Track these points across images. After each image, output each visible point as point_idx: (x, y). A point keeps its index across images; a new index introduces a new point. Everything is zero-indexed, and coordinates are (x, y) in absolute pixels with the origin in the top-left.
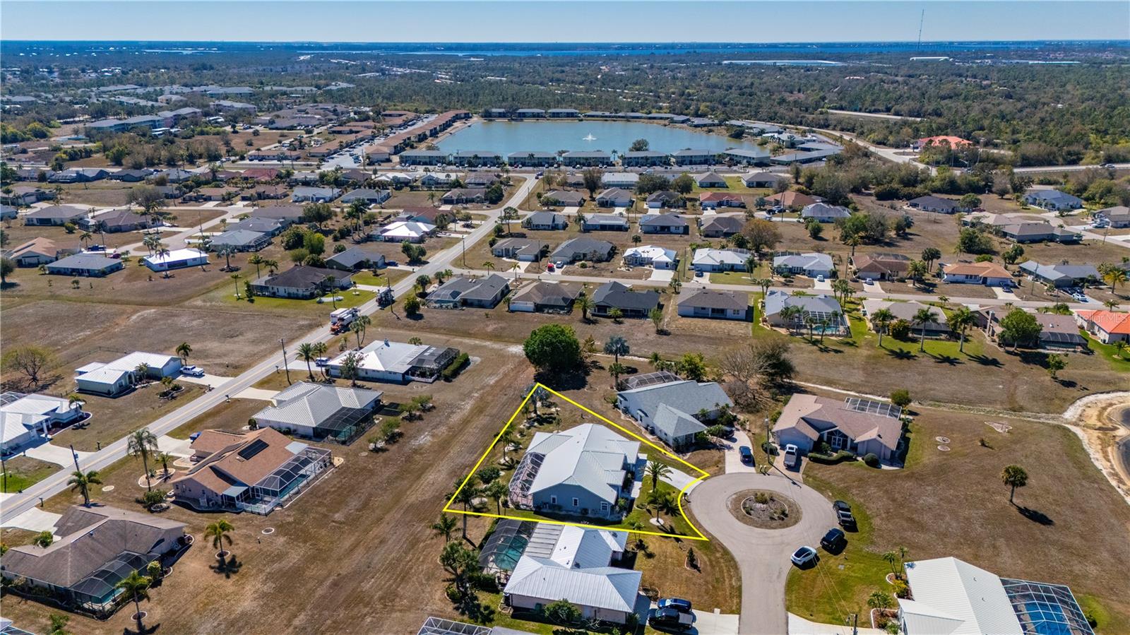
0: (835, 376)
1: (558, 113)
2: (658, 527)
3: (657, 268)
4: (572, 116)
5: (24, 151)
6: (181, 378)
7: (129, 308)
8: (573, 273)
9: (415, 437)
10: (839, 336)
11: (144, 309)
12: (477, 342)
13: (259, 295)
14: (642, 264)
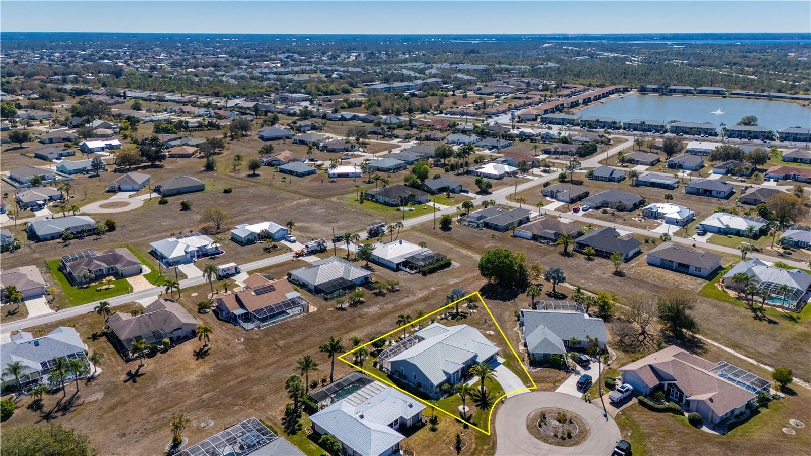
0: (748, 342)
1: (705, 91)
2: (461, 412)
3: (667, 222)
4: (718, 94)
5: (330, 101)
6: (283, 242)
7: (297, 196)
8: (592, 216)
9: (369, 306)
10: (788, 309)
11: (304, 198)
12: (469, 253)
13: (369, 200)
14: (656, 218)
